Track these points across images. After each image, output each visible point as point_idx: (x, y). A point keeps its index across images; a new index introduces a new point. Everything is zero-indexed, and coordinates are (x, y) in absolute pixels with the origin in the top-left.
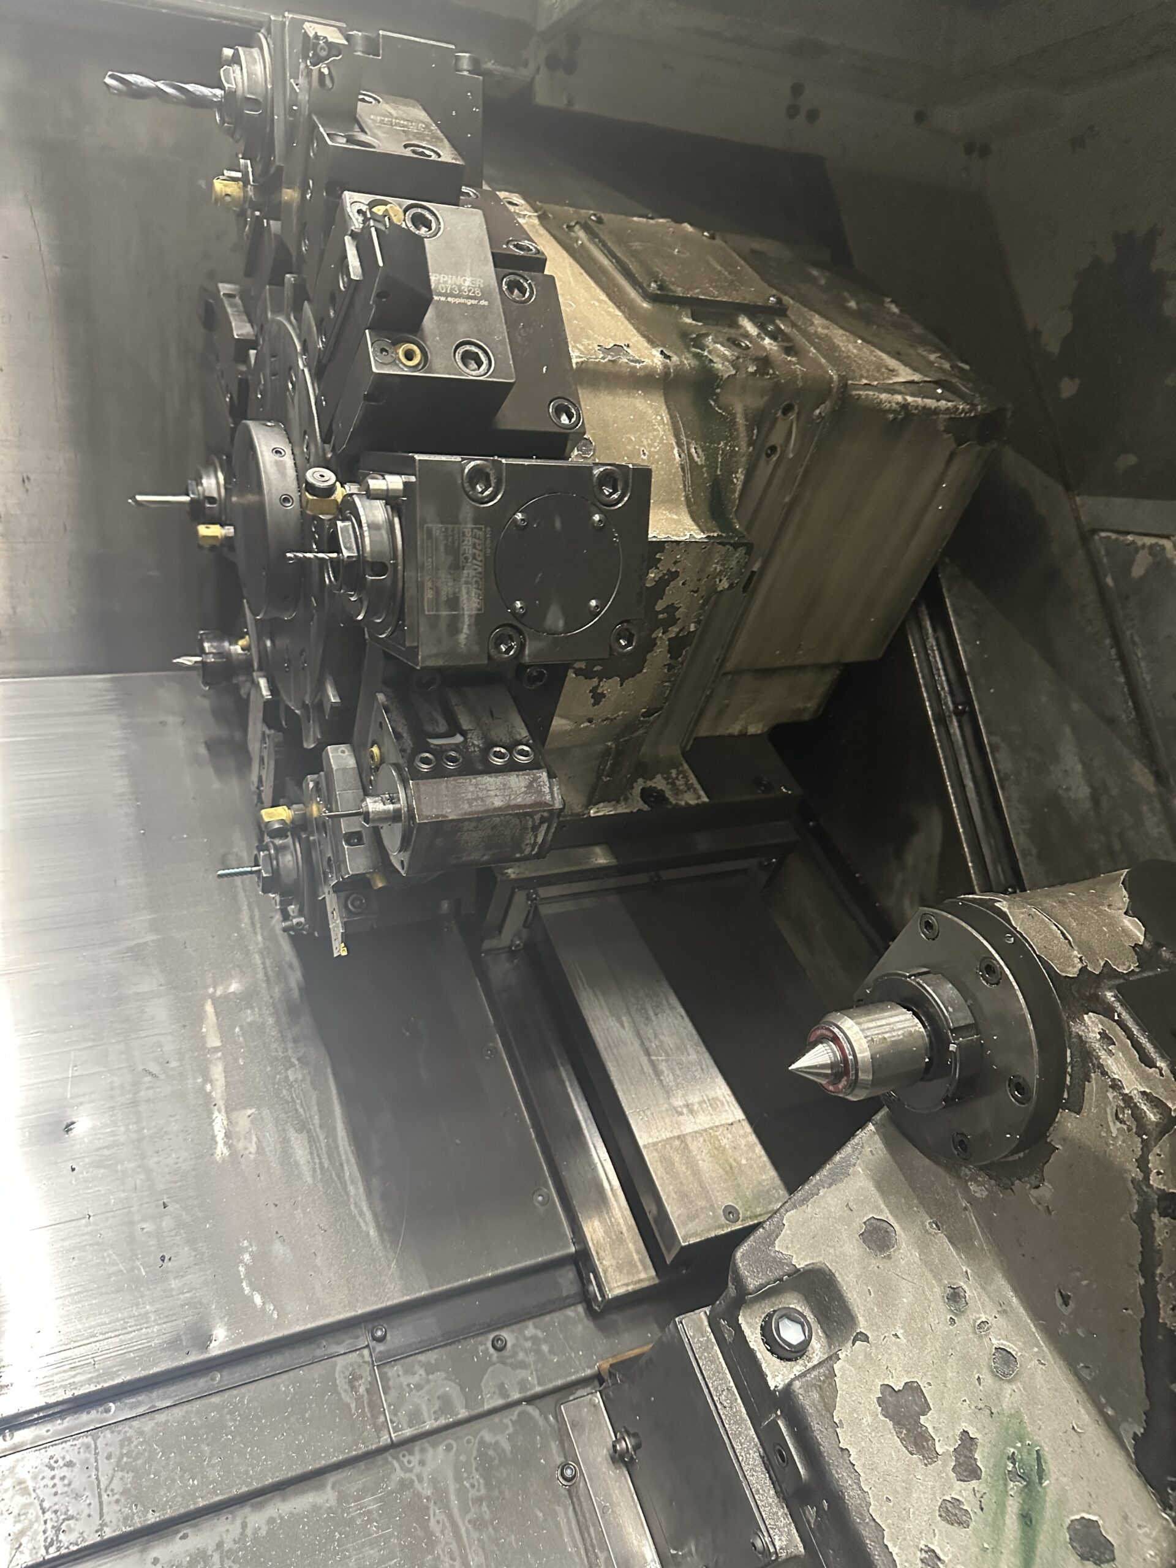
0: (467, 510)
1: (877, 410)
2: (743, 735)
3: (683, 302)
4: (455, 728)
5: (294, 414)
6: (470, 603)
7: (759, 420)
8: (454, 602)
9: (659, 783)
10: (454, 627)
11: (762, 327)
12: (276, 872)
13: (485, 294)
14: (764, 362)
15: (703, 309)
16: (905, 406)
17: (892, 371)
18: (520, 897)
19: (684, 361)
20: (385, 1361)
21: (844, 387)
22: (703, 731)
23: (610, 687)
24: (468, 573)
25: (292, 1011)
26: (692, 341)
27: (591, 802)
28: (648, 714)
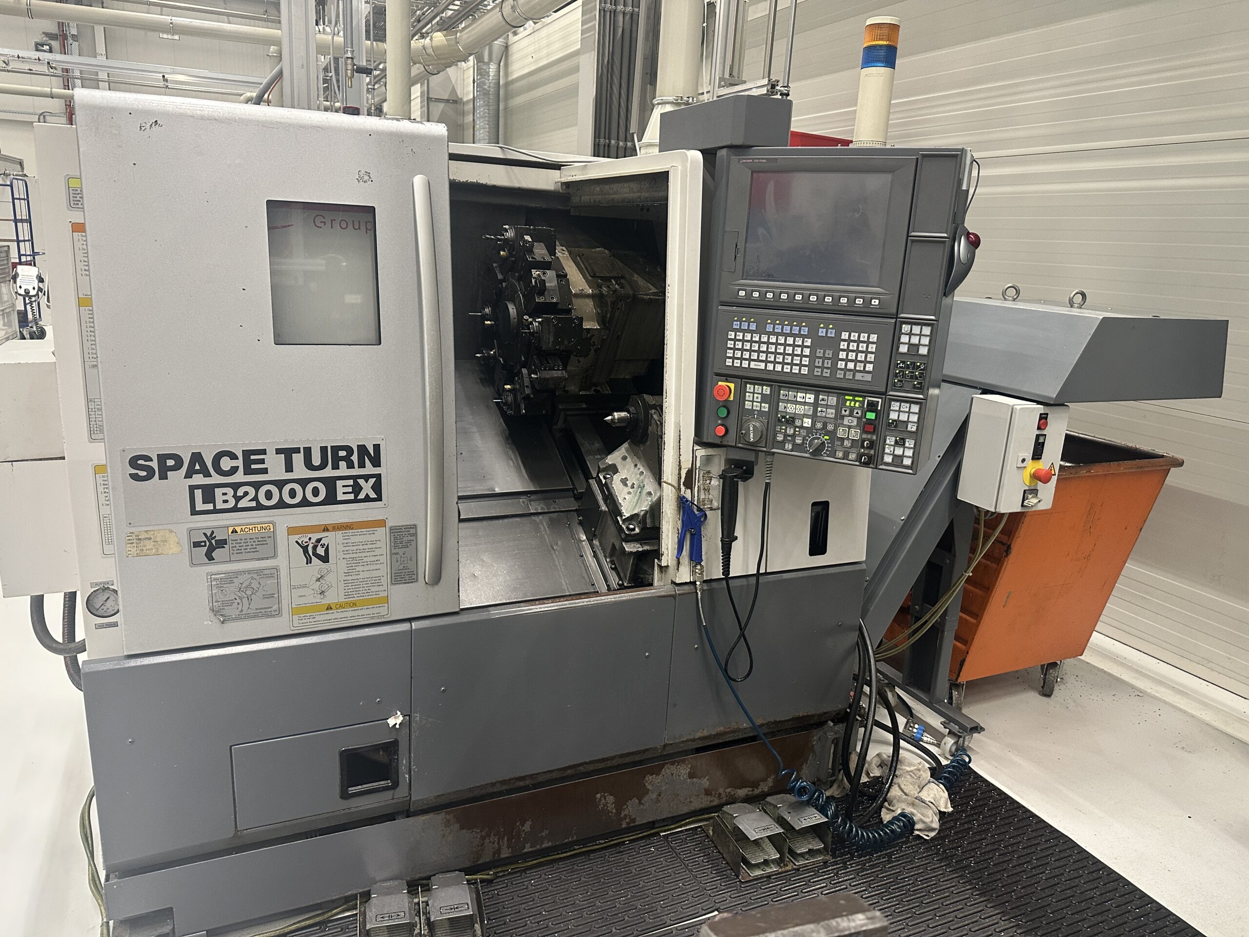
0: (551, 324)
1: (643, 300)
2: (624, 378)
3: (598, 277)
4: (548, 363)
5: (517, 301)
6: (552, 339)
7: (613, 303)
8: (549, 339)
9: (599, 388)
10: (549, 344)
11: (616, 282)
12: (507, 402)
13: (555, 286)
14: (615, 291)
15: (602, 278)
16: (650, 299)
17: (650, 289)
18: (562, 414)
19: (597, 292)
20: (530, 501)
21: (634, 296)
22: (612, 377)
23: (581, 359)
24: (552, 334)
25: (507, 439)
26: (599, 286)
27: (580, 391)
28: (591, 366)
